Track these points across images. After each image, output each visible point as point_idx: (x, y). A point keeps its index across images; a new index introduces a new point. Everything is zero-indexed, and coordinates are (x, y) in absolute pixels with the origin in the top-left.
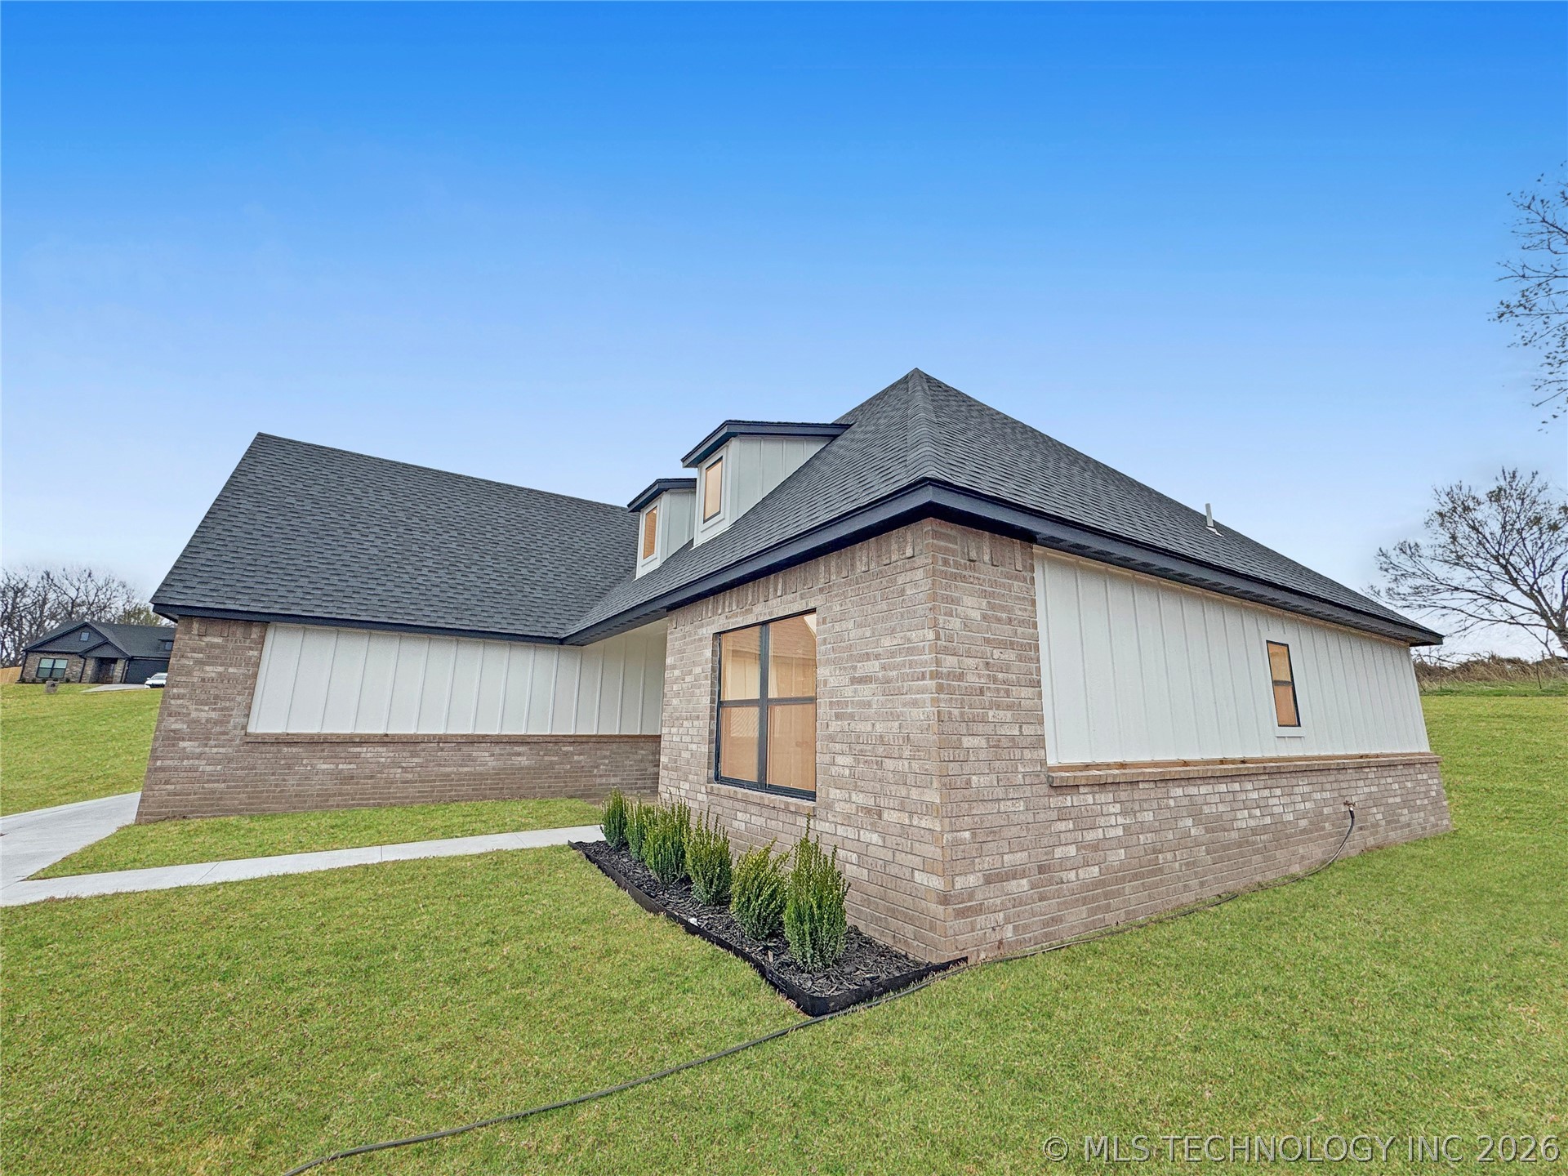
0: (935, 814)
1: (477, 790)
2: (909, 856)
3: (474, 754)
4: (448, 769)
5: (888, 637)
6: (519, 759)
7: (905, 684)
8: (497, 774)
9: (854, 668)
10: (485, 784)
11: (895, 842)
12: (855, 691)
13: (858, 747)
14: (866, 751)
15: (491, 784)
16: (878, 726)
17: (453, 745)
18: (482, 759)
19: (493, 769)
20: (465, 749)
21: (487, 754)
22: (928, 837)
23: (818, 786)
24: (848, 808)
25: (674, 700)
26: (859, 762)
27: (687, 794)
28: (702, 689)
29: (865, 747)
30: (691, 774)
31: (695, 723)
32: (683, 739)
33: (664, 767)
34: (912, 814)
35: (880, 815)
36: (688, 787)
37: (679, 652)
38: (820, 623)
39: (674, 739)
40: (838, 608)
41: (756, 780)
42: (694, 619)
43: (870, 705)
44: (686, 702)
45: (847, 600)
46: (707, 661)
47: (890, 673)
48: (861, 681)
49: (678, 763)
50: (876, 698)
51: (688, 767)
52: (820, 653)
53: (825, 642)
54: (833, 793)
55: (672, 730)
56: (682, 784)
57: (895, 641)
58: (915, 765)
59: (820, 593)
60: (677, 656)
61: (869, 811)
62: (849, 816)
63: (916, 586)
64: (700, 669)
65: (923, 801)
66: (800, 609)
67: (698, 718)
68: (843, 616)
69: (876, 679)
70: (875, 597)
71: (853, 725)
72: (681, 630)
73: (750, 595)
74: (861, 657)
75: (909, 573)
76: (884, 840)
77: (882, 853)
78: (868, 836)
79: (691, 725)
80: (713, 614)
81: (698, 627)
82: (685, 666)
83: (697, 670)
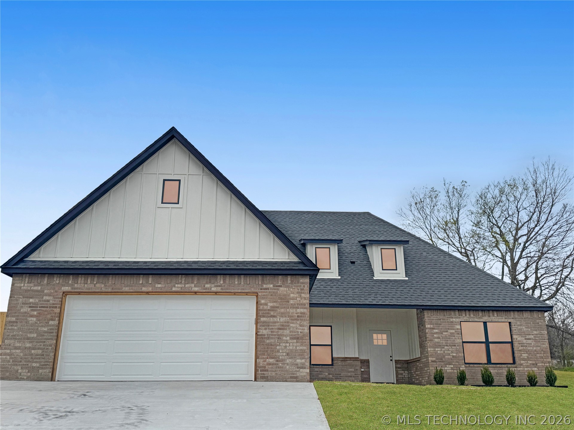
5: (535, 331)
9: (526, 336)
13: (529, 352)
16: (534, 348)
23: (517, 361)
24: (527, 364)
25: (435, 340)
26: (529, 355)
27: (452, 369)
28: (456, 337)
29: (531, 352)
30: (454, 362)
31: (453, 347)
32: (446, 352)
33: (432, 361)
34: (545, 363)
35: (537, 365)
36: (452, 366)
37: (436, 324)
38: (513, 326)
39: (438, 352)
40: (519, 323)
41: (486, 362)
42: (446, 315)
43: (531, 344)
44: (445, 340)
45: (522, 322)
46: (458, 329)
47: (536, 338)
48: (528, 339)
49: (444, 360)
50: (533, 343)
51: (451, 360)
52: (514, 332)
53: (515, 330)
54: (522, 362)
55: (436, 349)
56: (447, 366)
57: (537, 332)
58: (545, 355)
59: (513, 318)
60: (435, 325)
61: (533, 364)
62: (528, 366)
63: (542, 323)
64: (454, 331)
65: (547, 361)
66: (505, 321)
67: (455, 346)
68: (521, 325)
69: (533, 339)
70: (531, 323)
71: (527, 348)
72: (437, 317)
73: (480, 313)
74: (528, 335)
75: (540, 320)
76: (538, 369)
77: (538, 371)
78: (534, 369)
79: (450, 348)
80: (459, 316)
81: (450, 318)
82: (441, 329)
83: (452, 331)
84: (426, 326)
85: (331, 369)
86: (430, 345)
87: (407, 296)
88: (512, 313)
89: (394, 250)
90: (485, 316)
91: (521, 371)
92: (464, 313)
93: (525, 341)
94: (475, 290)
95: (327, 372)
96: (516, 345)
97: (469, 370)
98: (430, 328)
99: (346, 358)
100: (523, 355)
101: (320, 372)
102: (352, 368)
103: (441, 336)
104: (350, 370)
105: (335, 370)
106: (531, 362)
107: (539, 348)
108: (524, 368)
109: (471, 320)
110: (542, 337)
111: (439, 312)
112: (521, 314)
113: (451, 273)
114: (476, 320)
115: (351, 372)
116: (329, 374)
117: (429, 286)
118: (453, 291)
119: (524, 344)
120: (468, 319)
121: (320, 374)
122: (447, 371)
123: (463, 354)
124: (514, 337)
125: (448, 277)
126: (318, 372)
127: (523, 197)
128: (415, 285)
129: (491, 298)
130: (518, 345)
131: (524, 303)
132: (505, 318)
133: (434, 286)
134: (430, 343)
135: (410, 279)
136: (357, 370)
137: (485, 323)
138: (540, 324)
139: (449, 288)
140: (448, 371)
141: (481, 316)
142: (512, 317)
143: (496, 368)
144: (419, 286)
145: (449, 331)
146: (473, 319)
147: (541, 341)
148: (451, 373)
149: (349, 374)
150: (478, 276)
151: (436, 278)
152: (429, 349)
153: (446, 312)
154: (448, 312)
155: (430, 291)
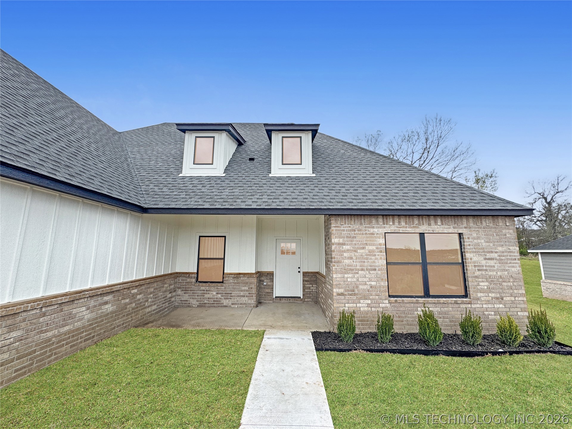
0: (524, 296)
1: (74, 345)
2: (516, 309)
3: (74, 311)
4: (49, 334)
5: (500, 247)
6: (107, 306)
7: (508, 261)
8: (91, 325)
9: (486, 255)
10: (81, 338)
11: (509, 306)
12: (486, 262)
13: (490, 279)
14: (494, 281)
15: (86, 335)
16: (498, 273)
17: (56, 307)
18: (81, 314)
19: (88, 321)
20: (66, 308)
21: (84, 308)
22: (522, 302)
23: (471, 293)
24: (487, 298)
25: (345, 261)
26: (491, 284)
27: (369, 305)
28: (377, 257)
29: (493, 279)
30: (371, 295)
31: (372, 272)
32: (360, 280)
33: (339, 294)
34: (515, 297)
35: (502, 299)
36: (369, 302)
37: (347, 237)
38: (466, 239)
39: (349, 280)
40: (475, 235)
41: (423, 294)
42: (363, 223)
43: (494, 267)
44: (360, 262)
45: (480, 233)
46: (380, 244)
47: (502, 258)
48: (489, 259)
49: (356, 292)
50: (497, 265)
51: (367, 292)
52: (467, 248)
53: (469, 245)
54: (479, 295)
55: (346, 276)
56: (362, 301)
57: (504, 249)
58: (515, 284)
59: (465, 228)
60: (346, 239)
61: (497, 298)
62: (489, 301)
63: (511, 234)
64: (374, 248)
65: (519, 293)
66: (453, 232)
67: (375, 270)
68: (478, 238)
69: (496, 259)
70: (493, 234)
71: (487, 273)
72: (350, 227)
73: (416, 221)
74: (489, 252)
75: (507, 230)
76: (505, 306)
77: (505, 310)
78: (498, 306)
79: (368, 273)
80: (384, 224)
81: (369, 227)
82: (355, 244)
83: (371, 248)
84: (333, 241)
85: (220, 287)
86: (336, 269)
87: (306, 197)
88: (464, 220)
89: (299, 139)
90: (423, 224)
91: (477, 310)
92: (391, 220)
93: (484, 262)
94: (407, 187)
95: (215, 291)
96: (470, 267)
97: (395, 308)
98: (339, 244)
99: (240, 274)
100: (481, 284)
101: (207, 291)
102: (245, 286)
103: (355, 255)
104: (243, 288)
105: (225, 288)
106: (493, 295)
107: (506, 272)
108: (482, 304)
109: (402, 230)
110: (510, 256)
111: (353, 220)
112: (478, 222)
113: (372, 169)
114: (409, 230)
115: (244, 291)
116: (217, 293)
117: (342, 183)
118: (375, 188)
119: (483, 266)
120: (397, 229)
121: (207, 294)
122: (360, 309)
123: (387, 282)
124: (468, 255)
125: (369, 173)
126: (204, 290)
127: (417, 143)
128: (324, 183)
129: (431, 197)
130: (473, 268)
131: (484, 204)
132: (454, 228)
133: (350, 183)
134: (336, 266)
135: (319, 175)
136: (251, 288)
137: (422, 235)
138: (508, 235)
139: (371, 186)
140: (362, 309)
141: (417, 224)
142: (465, 225)
143: (437, 305)
144: (329, 183)
145: (367, 247)
146: (404, 229)
147: (509, 261)
148: (367, 313)
149: (242, 294)
150: (408, 171)
151: (353, 175)
152: (334, 276)
153: (364, 220)
154: (367, 220)
155: (343, 190)
